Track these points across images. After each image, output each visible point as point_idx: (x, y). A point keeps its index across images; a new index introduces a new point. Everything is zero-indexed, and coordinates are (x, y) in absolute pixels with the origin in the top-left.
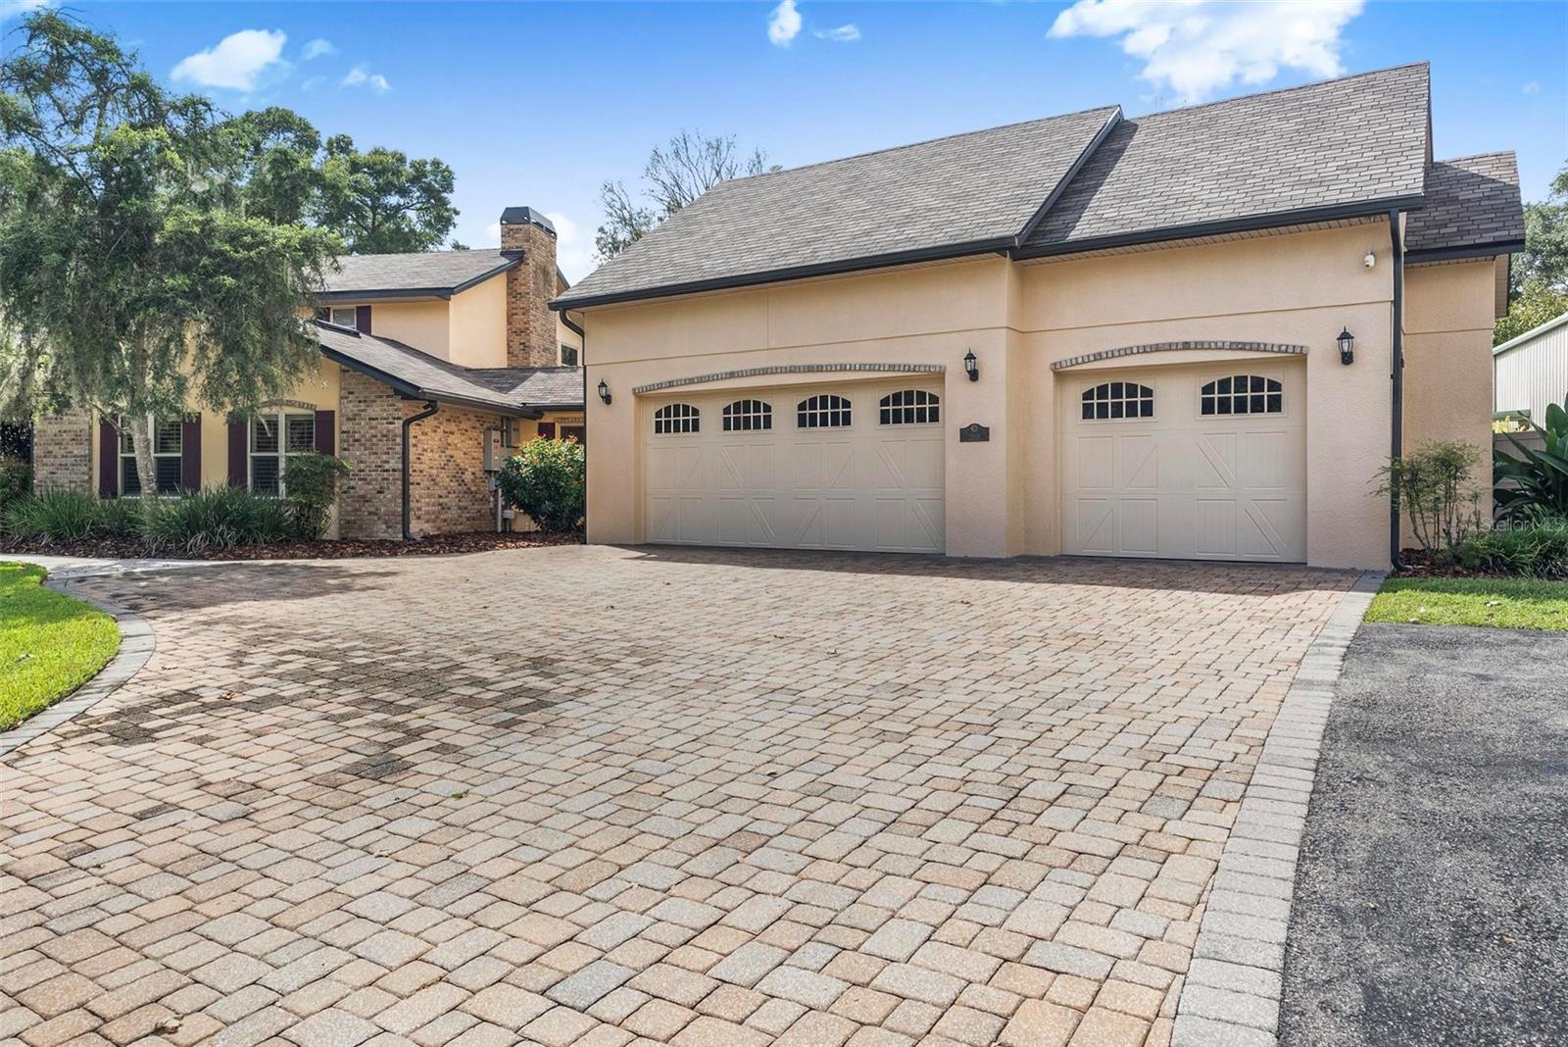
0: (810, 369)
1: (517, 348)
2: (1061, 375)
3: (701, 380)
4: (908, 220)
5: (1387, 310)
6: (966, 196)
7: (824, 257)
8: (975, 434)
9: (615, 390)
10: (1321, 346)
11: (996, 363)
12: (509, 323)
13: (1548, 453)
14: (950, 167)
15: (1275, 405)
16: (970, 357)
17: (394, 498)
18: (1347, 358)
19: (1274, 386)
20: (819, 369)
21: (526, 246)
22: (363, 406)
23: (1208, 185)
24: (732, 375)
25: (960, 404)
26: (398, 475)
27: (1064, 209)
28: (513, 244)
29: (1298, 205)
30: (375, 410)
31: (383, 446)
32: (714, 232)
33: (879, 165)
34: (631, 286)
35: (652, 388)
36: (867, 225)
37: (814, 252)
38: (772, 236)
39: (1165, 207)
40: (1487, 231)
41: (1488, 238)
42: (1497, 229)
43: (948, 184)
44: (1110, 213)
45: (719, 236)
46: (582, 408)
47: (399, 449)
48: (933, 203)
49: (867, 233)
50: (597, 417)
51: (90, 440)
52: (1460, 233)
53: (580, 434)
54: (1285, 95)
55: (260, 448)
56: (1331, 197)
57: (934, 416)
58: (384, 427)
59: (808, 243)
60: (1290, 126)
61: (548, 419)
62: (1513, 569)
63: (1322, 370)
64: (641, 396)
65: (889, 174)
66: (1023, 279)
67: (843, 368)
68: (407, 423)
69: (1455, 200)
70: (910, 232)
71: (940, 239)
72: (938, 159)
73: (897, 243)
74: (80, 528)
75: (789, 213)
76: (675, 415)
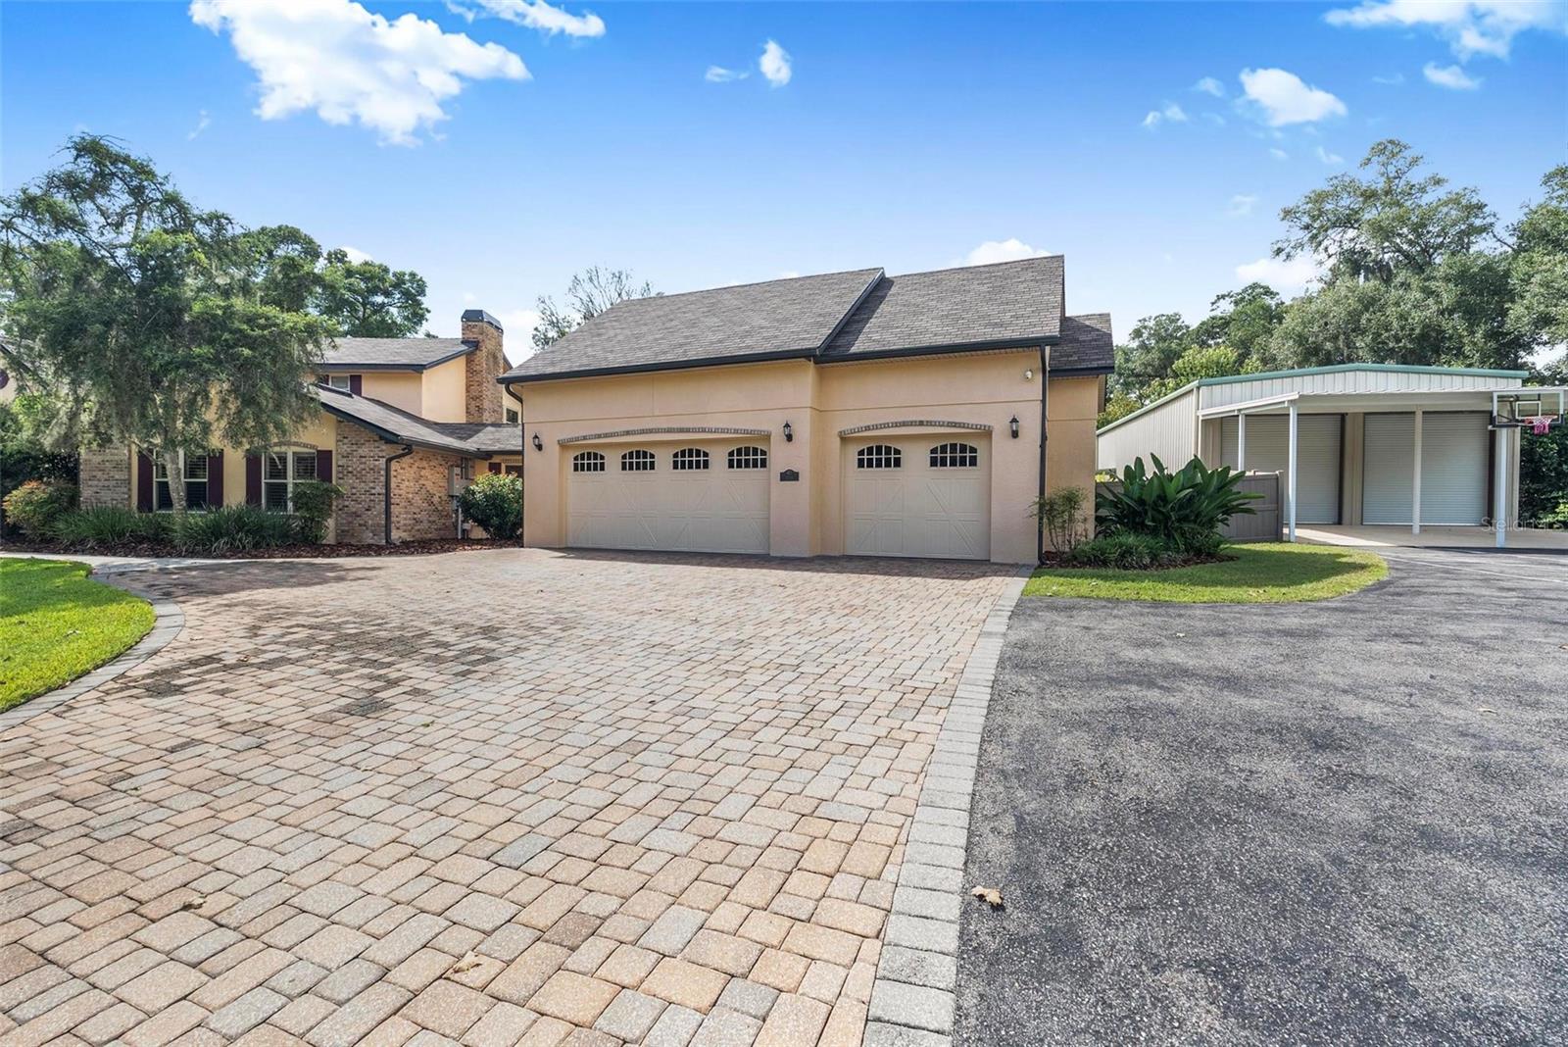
0: (681, 430)
1: (473, 409)
2: (845, 439)
3: (606, 436)
4: (748, 334)
5: (1038, 406)
6: (786, 320)
7: (692, 355)
8: (790, 476)
9: (544, 441)
10: (1000, 425)
11: (803, 430)
12: (468, 391)
13: (1125, 495)
14: (776, 301)
15: (973, 462)
16: (787, 426)
17: (379, 514)
18: (1015, 434)
19: (972, 450)
20: (688, 431)
21: (480, 337)
22: (355, 447)
23: (936, 322)
24: (628, 433)
25: (781, 457)
27: (848, 332)
28: (470, 336)
29: (989, 338)
30: (363, 451)
31: (370, 477)
32: (616, 336)
33: (728, 296)
34: (557, 370)
35: (571, 440)
36: (720, 336)
37: (685, 351)
38: (656, 340)
39: (910, 335)
40: (1094, 360)
41: (1095, 364)
42: (1099, 359)
43: (774, 312)
44: (876, 337)
45: (620, 338)
46: (521, 453)
47: (383, 479)
48: (764, 323)
49: (720, 341)
50: (531, 458)
51: (129, 467)
52: (1081, 360)
53: (519, 471)
54: (981, 269)
55: (272, 477)
56: (1008, 334)
57: (764, 464)
58: (371, 463)
59: (681, 345)
60: (985, 288)
61: (496, 460)
62: (1105, 563)
63: (1000, 442)
64: (564, 445)
65: (736, 302)
66: (822, 377)
67: (704, 431)
68: (389, 461)
69: (1077, 341)
70: (749, 341)
71: (768, 347)
72: (768, 295)
73: (740, 348)
74: (121, 535)
75: (668, 325)
76: (589, 461)
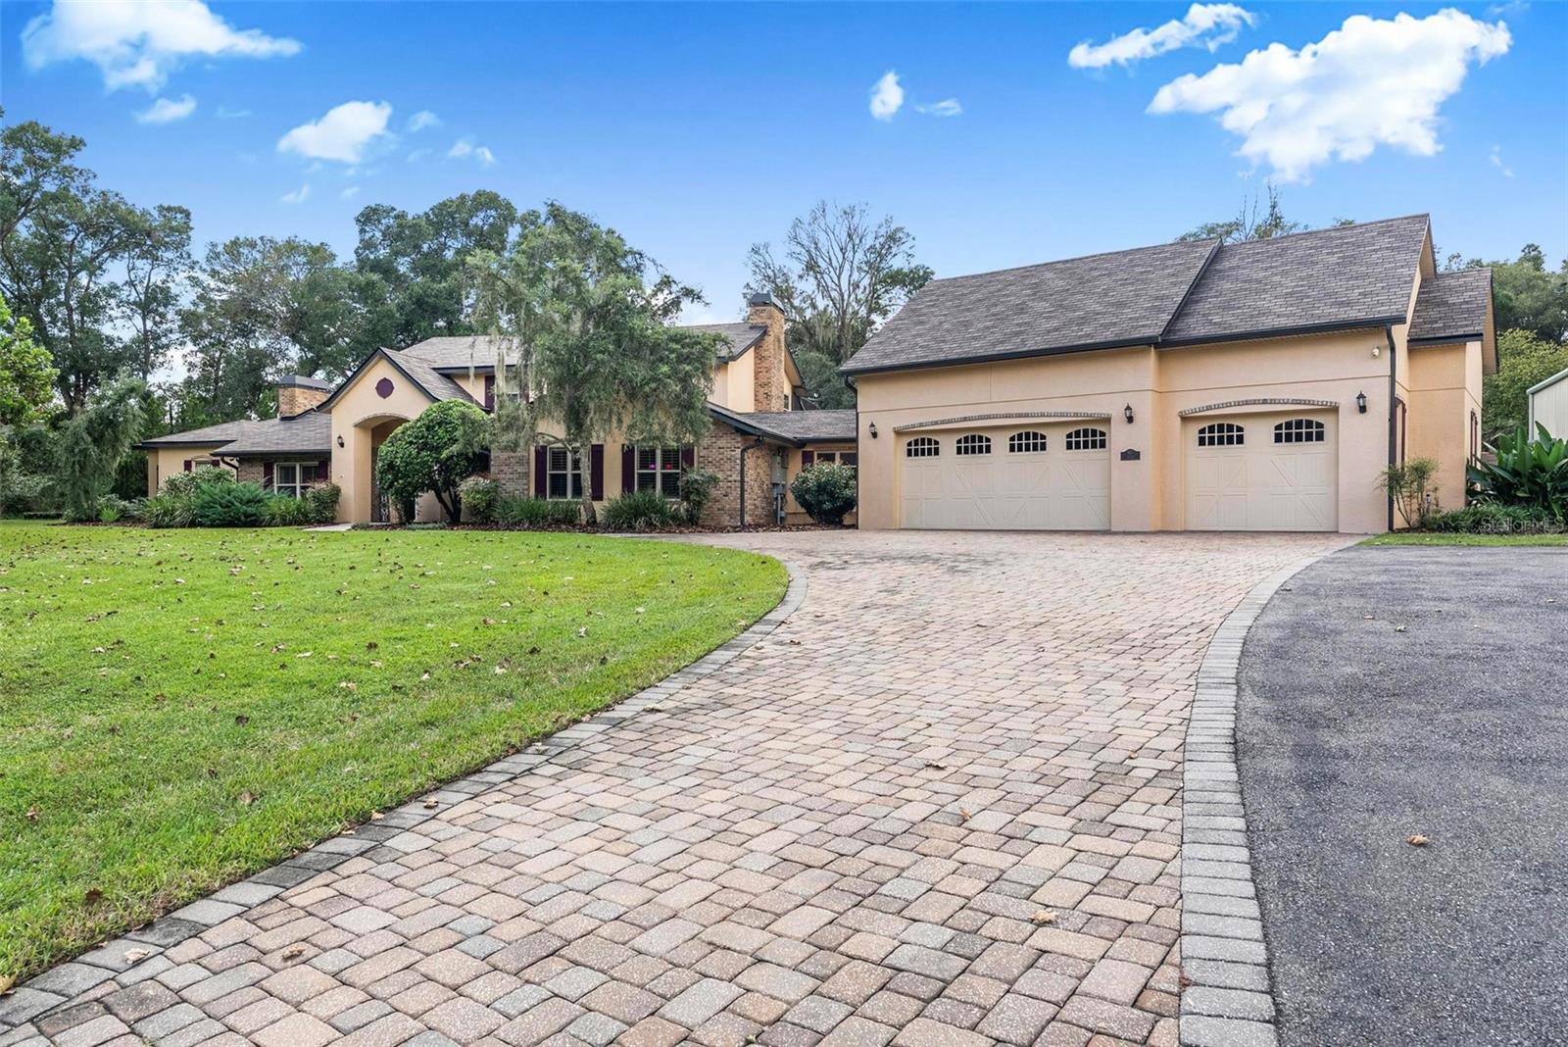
0: (1020, 416)
1: (761, 397)
2: (1185, 419)
3: (943, 422)
4: (1083, 321)
5: (1386, 382)
6: (1120, 305)
7: (1031, 345)
8: (1131, 455)
9: (879, 428)
10: (1346, 401)
11: (1144, 409)
12: (756, 378)
13: (1499, 467)
14: (1106, 280)
15: (1320, 437)
16: (1128, 408)
17: (735, 499)
18: (1363, 409)
19: (1320, 425)
20: (1027, 415)
21: (769, 322)
22: (714, 440)
23: (1280, 301)
24: (965, 419)
25: (1120, 437)
26: (738, 484)
27: (1187, 315)
28: (757, 321)
29: (1333, 319)
30: (722, 442)
31: (727, 466)
32: (941, 323)
33: (1049, 275)
35: (907, 427)
36: (1055, 323)
37: (1023, 341)
38: (988, 328)
39: (1252, 316)
40: (1462, 326)
41: (1461, 332)
42: (1467, 326)
43: (1106, 295)
44: (1217, 319)
45: (946, 326)
46: (855, 440)
47: (738, 467)
48: (1098, 308)
49: (1056, 329)
50: (865, 444)
51: (528, 463)
52: (1445, 327)
53: (851, 459)
55: (641, 468)
56: (1353, 314)
57: (1103, 445)
58: (728, 453)
59: (1017, 334)
60: (1333, 259)
62: (1456, 530)
63: (1348, 418)
64: (899, 433)
65: (1061, 283)
66: (1161, 357)
67: (1043, 415)
68: (743, 451)
69: (1446, 304)
70: (1087, 329)
71: (1109, 335)
72: (1096, 273)
73: (1080, 337)
75: (994, 310)
76: (922, 445)
